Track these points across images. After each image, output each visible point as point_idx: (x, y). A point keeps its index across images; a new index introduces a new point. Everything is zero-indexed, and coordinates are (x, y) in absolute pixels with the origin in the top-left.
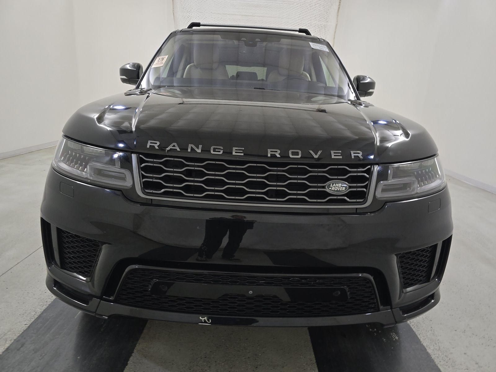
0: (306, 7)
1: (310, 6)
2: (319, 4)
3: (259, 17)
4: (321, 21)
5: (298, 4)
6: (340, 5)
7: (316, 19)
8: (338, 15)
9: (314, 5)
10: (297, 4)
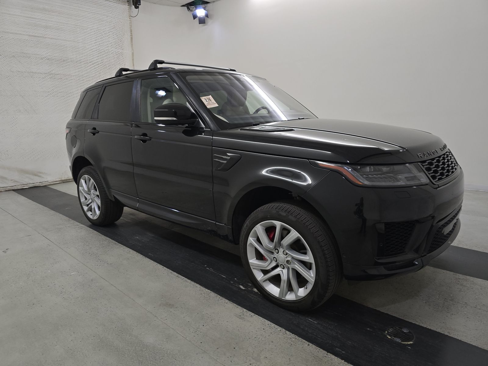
0: (101, 33)
1: (104, 33)
2: (112, 33)
3: (51, 39)
4: (117, 48)
5: (92, 30)
6: (131, 35)
7: (112, 46)
8: (132, 45)
9: (108, 33)
10: (90, 30)
